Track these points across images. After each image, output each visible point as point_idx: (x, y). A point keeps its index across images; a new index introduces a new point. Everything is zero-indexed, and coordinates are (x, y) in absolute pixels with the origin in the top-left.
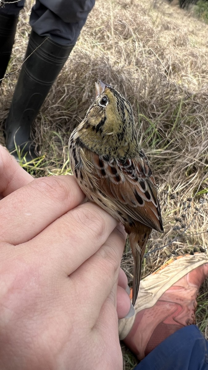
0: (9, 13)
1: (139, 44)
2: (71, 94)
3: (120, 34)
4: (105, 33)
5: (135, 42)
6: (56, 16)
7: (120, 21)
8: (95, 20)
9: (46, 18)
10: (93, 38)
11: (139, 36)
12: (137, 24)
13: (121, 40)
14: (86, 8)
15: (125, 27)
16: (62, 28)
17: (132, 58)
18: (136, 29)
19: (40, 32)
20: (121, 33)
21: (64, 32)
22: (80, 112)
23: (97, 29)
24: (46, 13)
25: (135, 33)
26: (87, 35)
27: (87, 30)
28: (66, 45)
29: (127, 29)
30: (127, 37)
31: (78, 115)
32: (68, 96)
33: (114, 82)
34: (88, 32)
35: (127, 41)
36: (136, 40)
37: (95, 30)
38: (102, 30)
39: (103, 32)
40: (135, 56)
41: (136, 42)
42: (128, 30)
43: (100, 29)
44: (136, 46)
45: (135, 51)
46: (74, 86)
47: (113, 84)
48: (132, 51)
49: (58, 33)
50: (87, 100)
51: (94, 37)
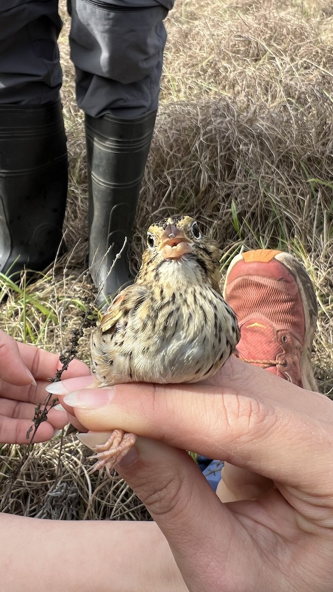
0: (43, 102)
1: (282, 60)
2: (181, 183)
3: (246, 57)
4: (219, 65)
5: (274, 59)
6: (109, 81)
7: (240, 36)
8: (197, 51)
9: (96, 89)
10: (202, 79)
11: (278, 47)
12: (271, 29)
13: (249, 64)
14: (152, 51)
15: (250, 42)
16: (125, 95)
17: (276, 86)
18: (271, 37)
19: (93, 113)
20: (246, 53)
21: (130, 99)
22: (203, 207)
23: (204, 64)
24: (94, 82)
25: (270, 45)
26: (190, 78)
27: (188, 72)
28: (139, 117)
29: (253, 45)
30: (258, 55)
31: (201, 213)
32: (176, 187)
33: (246, 141)
34: (191, 73)
35: (261, 62)
36: (274, 56)
37: (202, 66)
38: (212, 63)
39: (216, 64)
40: (281, 81)
41: (277, 59)
42: (257, 44)
43: (209, 61)
44: (277, 66)
45: (278, 73)
46: (181, 169)
47: (245, 144)
48: (272, 75)
49: (121, 104)
50: (210, 185)
51: (203, 77)
